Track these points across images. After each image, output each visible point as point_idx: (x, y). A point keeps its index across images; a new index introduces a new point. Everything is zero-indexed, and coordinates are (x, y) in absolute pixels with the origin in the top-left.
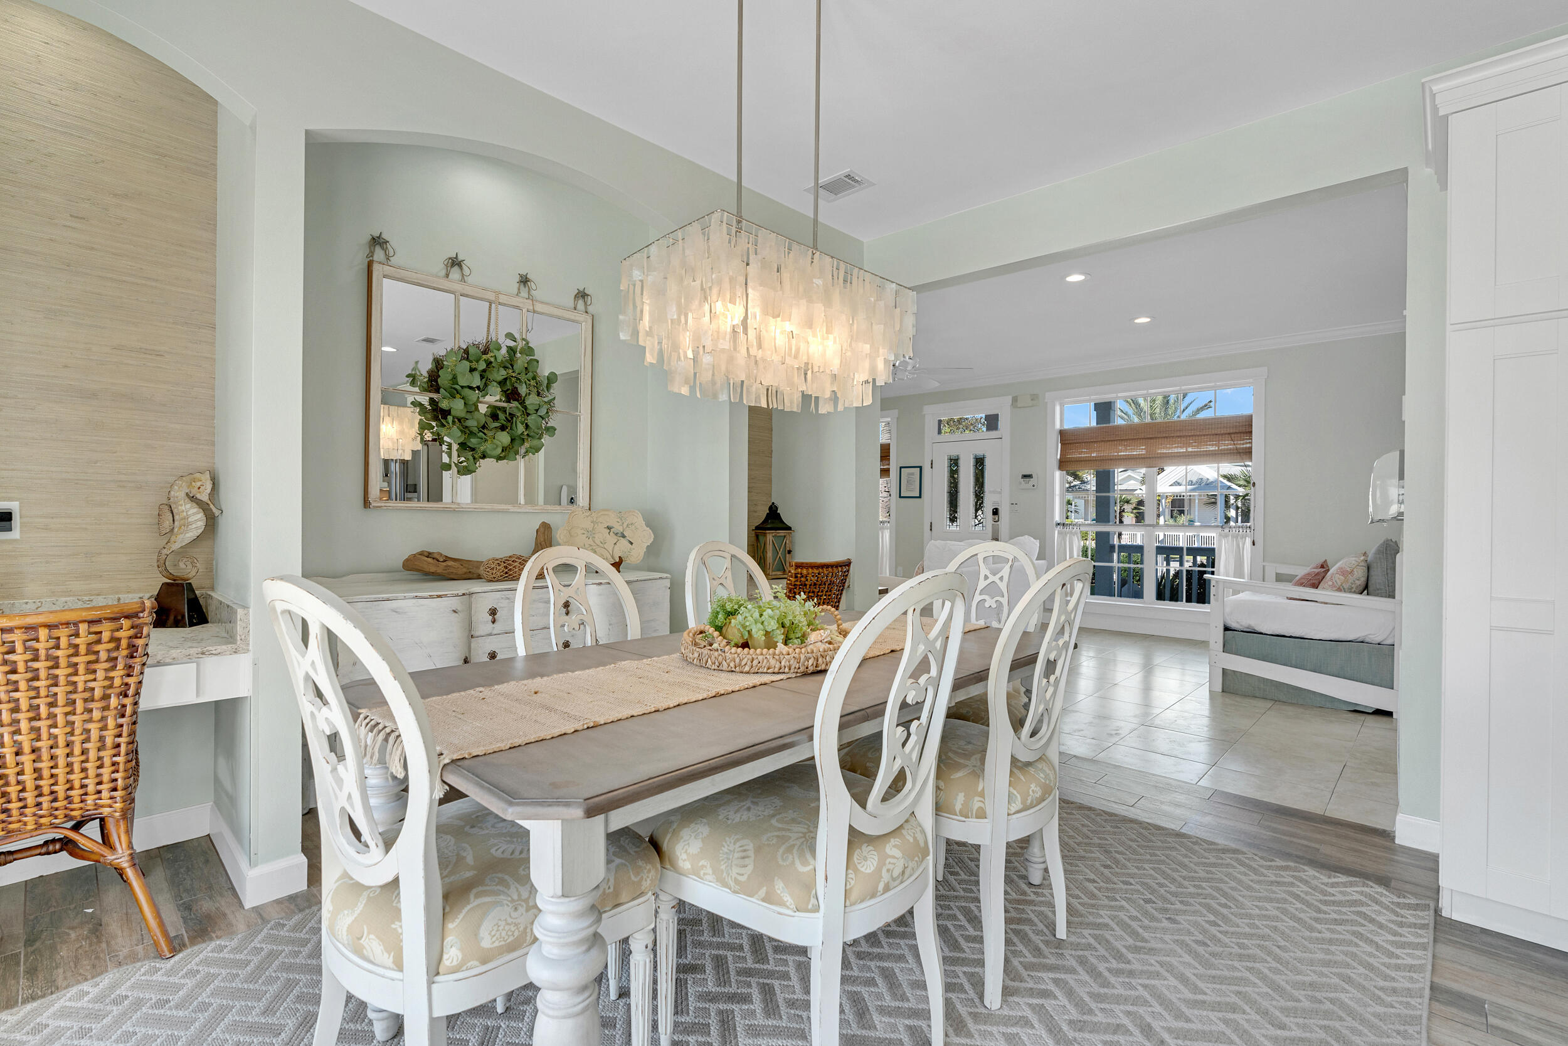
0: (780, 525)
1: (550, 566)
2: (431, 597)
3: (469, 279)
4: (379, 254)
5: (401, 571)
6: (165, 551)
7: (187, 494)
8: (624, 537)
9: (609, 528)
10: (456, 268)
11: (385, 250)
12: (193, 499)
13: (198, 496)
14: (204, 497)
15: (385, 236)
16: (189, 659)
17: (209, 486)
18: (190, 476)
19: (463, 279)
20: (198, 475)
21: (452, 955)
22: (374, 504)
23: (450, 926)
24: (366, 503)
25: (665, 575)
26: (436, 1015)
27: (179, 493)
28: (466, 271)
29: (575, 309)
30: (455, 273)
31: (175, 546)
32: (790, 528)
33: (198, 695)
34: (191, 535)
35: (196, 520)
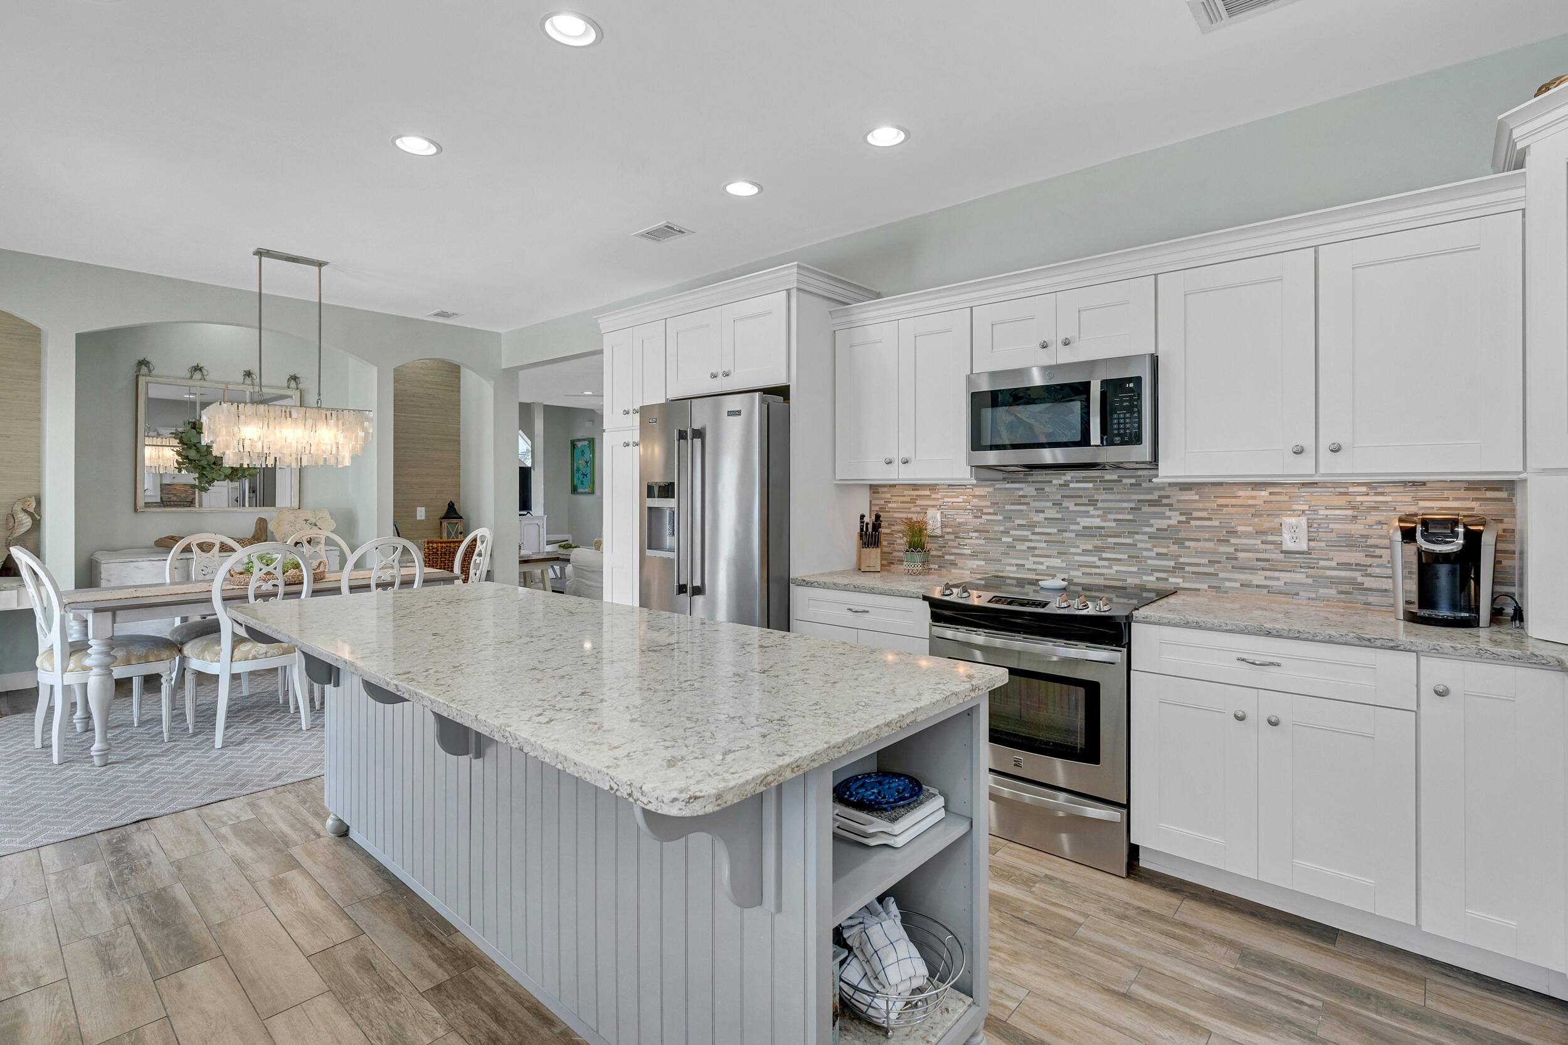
0: (455, 516)
1: (195, 543)
2: (159, 560)
3: (207, 378)
4: (144, 370)
5: (151, 548)
6: (10, 538)
7: (22, 509)
8: (316, 525)
9: (306, 520)
10: (198, 372)
11: (149, 368)
12: (25, 511)
13: (28, 509)
14: (32, 510)
15: (147, 359)
16: (13, 588)
17: (34, 504)
18: (24, 500)
19: (203, 378)
20: (29, 499)
21: (71, 666)
22: (139, 510)
23: (72, 658)
24: (136, 510)
25: (334, 548)
26: (65, 684)
27: (18, 508)
28: (205, 373)
29: (289, 388)
30: (198, 375)
31: (15, 536)
32: (461, 518)
33: (18, 605)
34: (24, 529)
35: (27, 522)
